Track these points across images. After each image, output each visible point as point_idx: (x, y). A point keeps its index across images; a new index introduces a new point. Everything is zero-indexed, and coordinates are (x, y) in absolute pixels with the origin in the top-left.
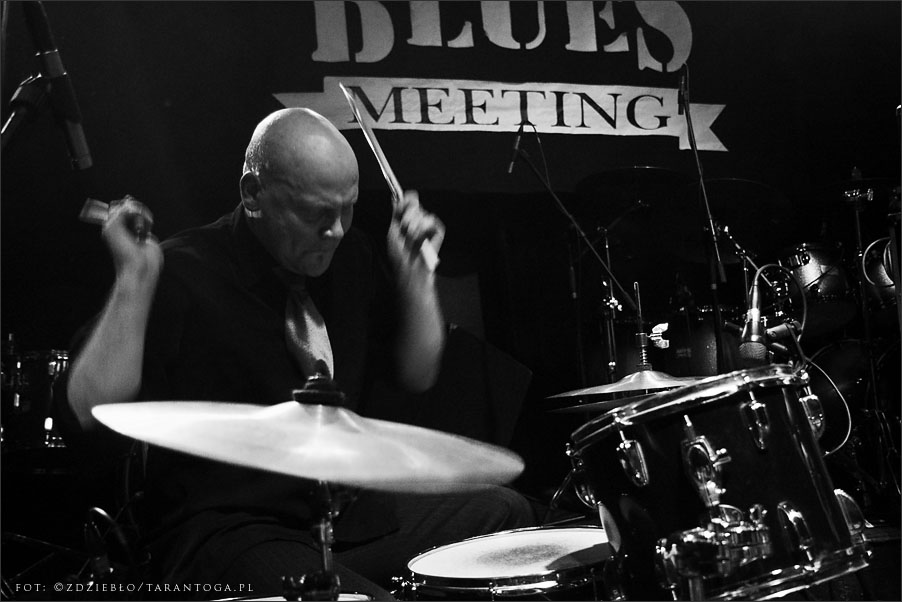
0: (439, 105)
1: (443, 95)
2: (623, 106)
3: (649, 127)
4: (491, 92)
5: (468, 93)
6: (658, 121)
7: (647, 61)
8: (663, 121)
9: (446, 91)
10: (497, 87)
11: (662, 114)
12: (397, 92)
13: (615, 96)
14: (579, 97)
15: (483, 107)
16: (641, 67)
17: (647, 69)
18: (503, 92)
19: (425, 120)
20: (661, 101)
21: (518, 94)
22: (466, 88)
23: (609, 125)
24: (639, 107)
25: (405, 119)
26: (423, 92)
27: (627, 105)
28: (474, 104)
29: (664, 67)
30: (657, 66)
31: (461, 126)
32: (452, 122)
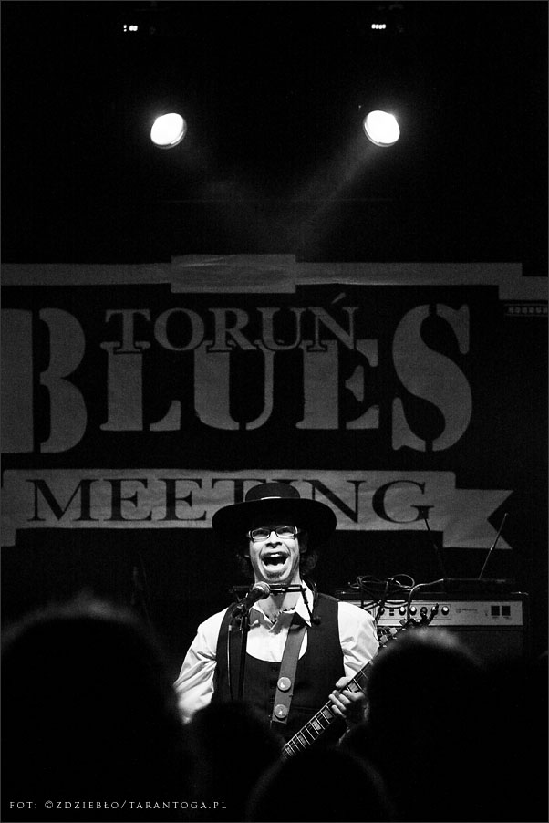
0: (134, 499)
1: (141, 487)
2: (367, 495)
3: (402, 520)
4: (199, 482)
5: (171, 485)
6: (416, 513)
7: (405, 438)
8: (423, 512)
9: (145, 482)
10: (207, 476)
11: (423, 503)
12: (85, 485)
13: (357, 483)
14: (310, 485)
15: (189, 500)
16: (396, 446)
17: (405, 449)
18: (214, 481)
19: (117, 516)
20: (422, 486)
21: (233, 483)
22: (170, 477)
23: (348, 519)
24: (390, 495)
25: (92, 516)
26: (116, 485)
27: (373, 493)
28: (178, 496)
29: (429, 446)
30: (418, 444)
31: (159, 522)
32: (149, 518)
